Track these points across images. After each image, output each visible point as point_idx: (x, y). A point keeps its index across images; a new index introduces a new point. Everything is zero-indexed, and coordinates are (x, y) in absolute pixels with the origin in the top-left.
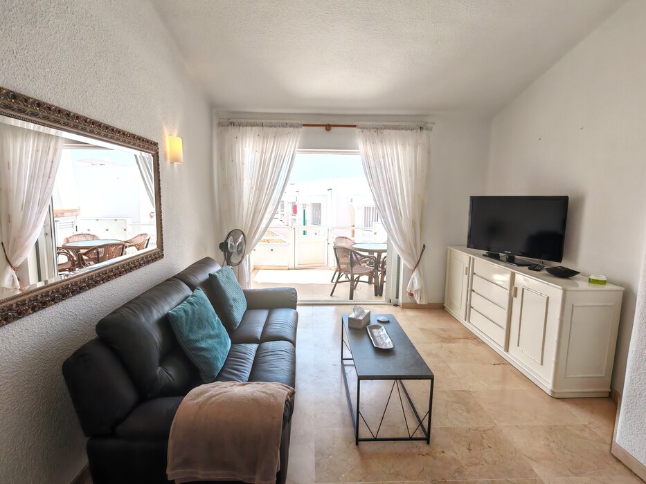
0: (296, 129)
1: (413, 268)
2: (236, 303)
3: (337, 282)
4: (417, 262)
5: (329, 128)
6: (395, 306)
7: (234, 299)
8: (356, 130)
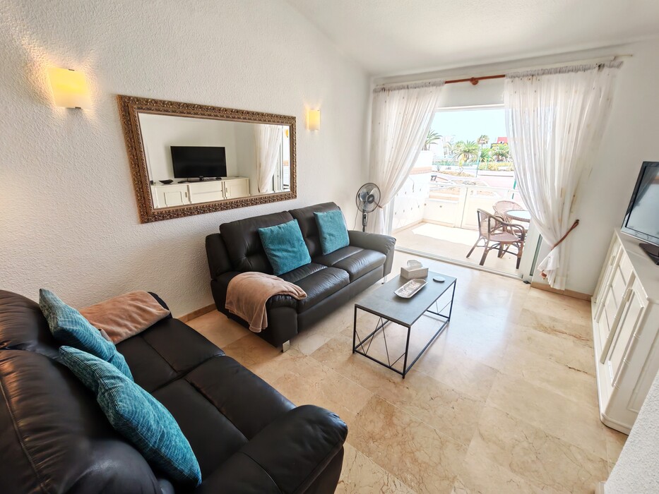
0: (438, 87)
1: (552, 246)
2: (332, 237)
3: (476, 245)
4: (559, 239)
5: (474, 81)
6: (525, 282)
7: (330, 235)
8: (505, 80)
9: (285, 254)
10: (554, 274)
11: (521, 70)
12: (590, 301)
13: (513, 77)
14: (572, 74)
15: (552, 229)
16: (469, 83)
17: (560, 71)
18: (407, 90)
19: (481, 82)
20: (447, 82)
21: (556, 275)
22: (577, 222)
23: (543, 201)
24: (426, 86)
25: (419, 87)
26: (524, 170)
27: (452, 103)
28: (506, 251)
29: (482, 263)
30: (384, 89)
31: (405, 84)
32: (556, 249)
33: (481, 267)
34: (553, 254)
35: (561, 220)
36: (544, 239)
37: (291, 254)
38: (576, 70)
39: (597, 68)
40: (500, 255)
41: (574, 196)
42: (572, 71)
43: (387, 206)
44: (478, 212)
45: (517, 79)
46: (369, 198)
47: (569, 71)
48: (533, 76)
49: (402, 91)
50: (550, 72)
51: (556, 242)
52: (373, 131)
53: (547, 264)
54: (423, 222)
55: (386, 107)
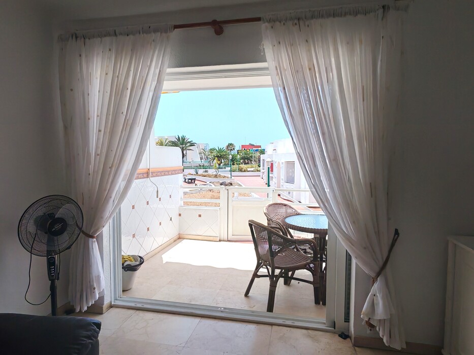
0: (164, 34)
1: (373, 275)
3: (255, 275)
4: (381, 263)
5: (218, 27)
6: (340, 336)
8: (263, 26)
13: (273, 20)
14: (351, 18)
16: (209, 31)
17: (334, 14)
18: (114, 38)
19: (229, 30)
20: (176, 27)
22: (397, 232)
24: (144, 32)
25: (133, 33)
29: (270, 308)
30: (75, 36)
31: (110, 28)
33: (269, 317)
35: (378, 233)
38: (356, 13)
39: (381, 10)
40: (287, 283)
41: (387, 193)
42: (350, 14)
44: (251, 225)
45: (278, 23)
47: (345, 14)
48: (299, 19)
49: (107, 39)
50: (321, 15)
51: (377, 269)
52: (63, 104)
53: (373, 305)
54: (180, 238)
55: (81, 64)
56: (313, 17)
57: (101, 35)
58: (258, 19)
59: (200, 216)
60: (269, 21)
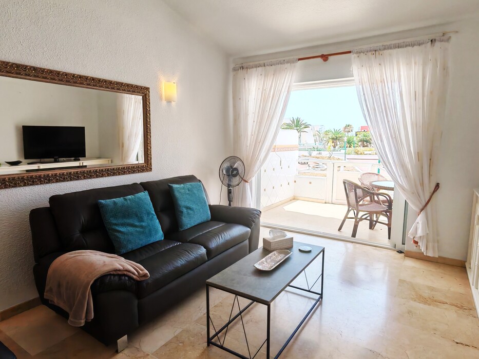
0: (292, 64)
1: (418, 210)
2: (190, 211)
3: (346, 217)
4: (424, 203)
5: (325, 57)
6: (398, 252)
7: (188, 208)
8: (352, 56)
9: (130, 229)
10: (425, 240)
11: (365, 47)
12: (465, 268)
13: (359, 53)
14: (410, 48)
15: (416, 194)
16: (320, 60)
17: (399, 46)
18: (264, 68)
19: (331, 58)
20: (300, 59)
21: (427, 241)
22: (438, 186)
23: (403, 166)
24: (281, 63)
25: (274, 64)
26: (380, 136)
27: (306, 78)
28: (377, 222)
29: (354, 235)
30: (242, 68)
31: (262, 62)
32: (422, 215)
33: (353, 239)
34: (420, 219)
35: (422, 184)
36: (410, 205)
37: (138, 229)
38: (413, 45)
39: (430, 43)
40: (372, 226)
41: (430, 159)
42: (409, 45)
43: (254, 180)
44: (344, 183)
45: (362, 54)
46: (232, 172)
47: (406, 46)
48: (375, 51)
49: (260, 69)
50: (389, 47)
51: (421, 207)
52: (234, 106)
53: (416, 229)
54: (294, 199)
55: (245, 84)
56: (384, 49)
57: (257, 66)
58: (350, 52)
59: (310, 183)
60: (357, 53)
